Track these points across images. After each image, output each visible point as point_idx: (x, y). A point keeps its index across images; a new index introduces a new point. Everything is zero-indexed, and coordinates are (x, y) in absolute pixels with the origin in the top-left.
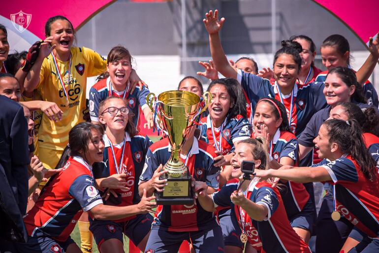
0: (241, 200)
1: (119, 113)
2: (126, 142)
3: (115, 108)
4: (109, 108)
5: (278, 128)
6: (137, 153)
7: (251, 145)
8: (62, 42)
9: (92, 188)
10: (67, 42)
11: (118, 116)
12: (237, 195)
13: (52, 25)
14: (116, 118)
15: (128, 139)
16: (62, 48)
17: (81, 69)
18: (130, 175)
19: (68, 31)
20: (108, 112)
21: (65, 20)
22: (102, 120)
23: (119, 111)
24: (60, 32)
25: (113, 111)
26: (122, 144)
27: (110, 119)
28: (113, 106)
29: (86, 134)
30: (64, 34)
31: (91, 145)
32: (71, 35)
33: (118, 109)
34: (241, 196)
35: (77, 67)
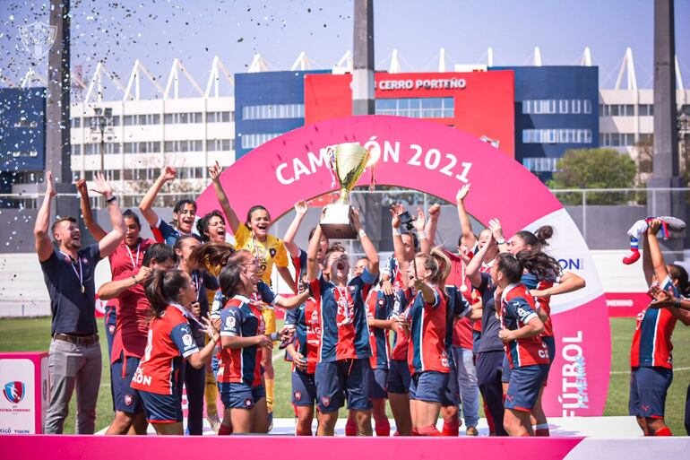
8: (260, 228)
10: (264, 227)
13: (253, 214)
16: (261, 232)
17: (273, 252)
19: (265, 219)
21: (264, 211)
24: (259, 219)
30: (262, 221)
32: (267, 222)
35: (271, 250)
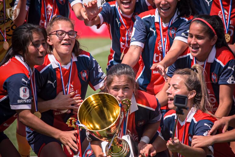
0: (177, 147)
1: (67, 37)
2: (73, 62)
3: (63, 32)
4: (57, 31)
5: (213, 46)
6: (83, 72)
7: (185, 76)
9: (25, 89)
11: (65, 40)
12: (173, 142)
14: (64, 42)
15: (75, 59)
18: (76, 93)
20: (56, 34)
22: (49, 41)
23: (67, 35)
25: (61, 35)
26: (69, 64)
27: (57, 42)
28: (61, 29)
29: (27, 36)
31: (31, 48)
33: (66, 33)
34: (177, 143)
